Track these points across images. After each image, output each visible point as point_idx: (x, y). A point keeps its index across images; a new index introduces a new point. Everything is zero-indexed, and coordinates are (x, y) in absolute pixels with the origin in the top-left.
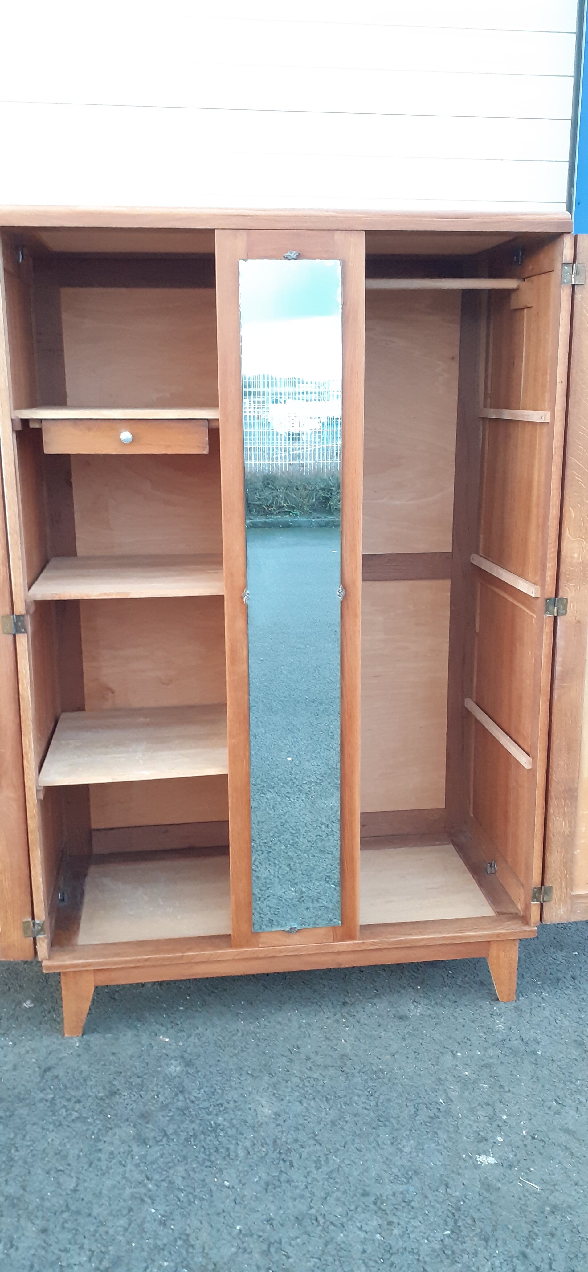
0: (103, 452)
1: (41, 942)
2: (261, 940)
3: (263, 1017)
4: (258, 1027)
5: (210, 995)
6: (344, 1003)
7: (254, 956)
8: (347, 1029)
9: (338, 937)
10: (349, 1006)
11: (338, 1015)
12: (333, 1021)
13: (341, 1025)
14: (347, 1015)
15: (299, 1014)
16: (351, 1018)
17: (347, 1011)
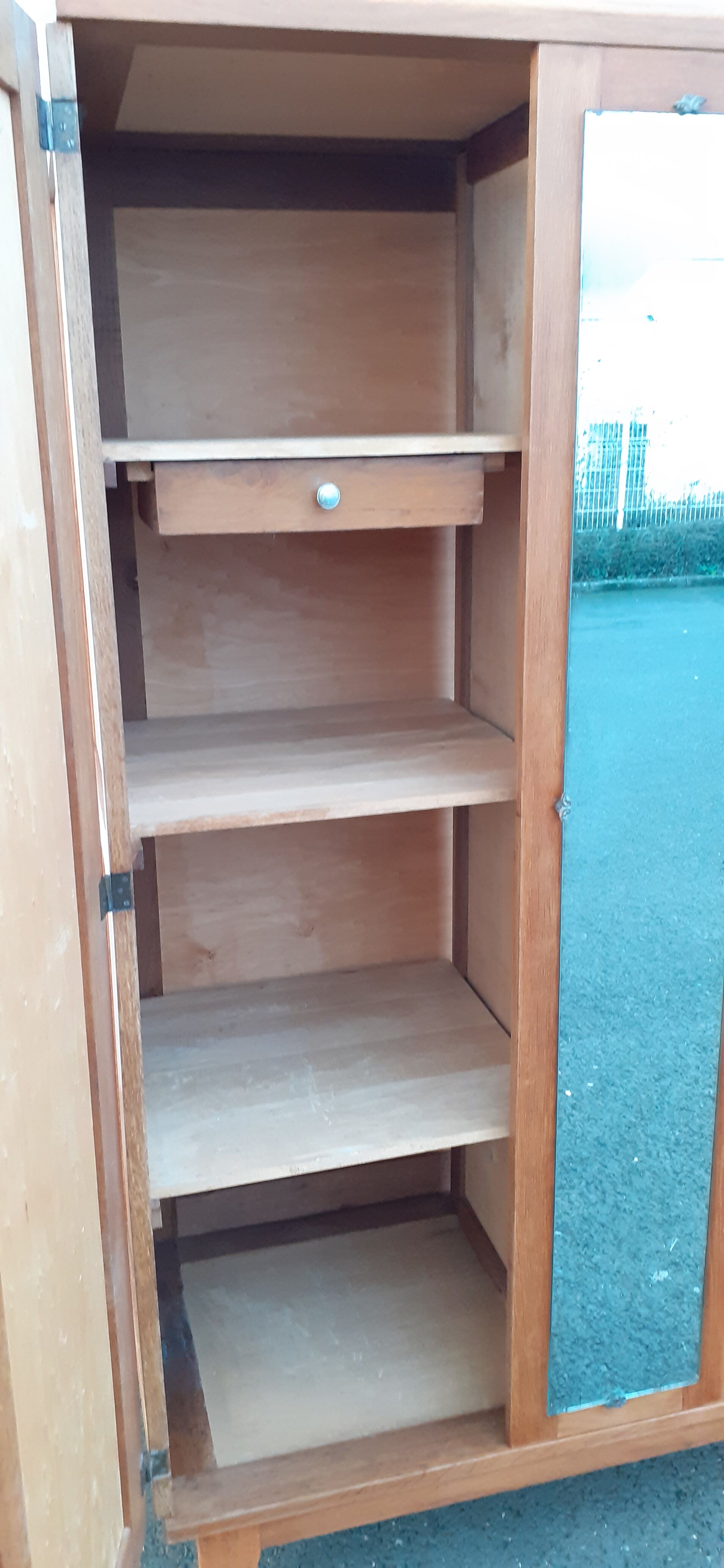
0: (278, 529)
1: (161, 1488)
2: (561, 1426)
3: (552, 1545)
6: (679, 1494)
7: (548, 1455)
8: (709, 1558)
9: (691, 1402)
10: (690, 1500)
11: (681, 1527)
12: (678, 1542)
13: (696, 1549)
14: (697, 1525)
15: (612, 1532)
16: (705, 1530)
17: (691, 1512)
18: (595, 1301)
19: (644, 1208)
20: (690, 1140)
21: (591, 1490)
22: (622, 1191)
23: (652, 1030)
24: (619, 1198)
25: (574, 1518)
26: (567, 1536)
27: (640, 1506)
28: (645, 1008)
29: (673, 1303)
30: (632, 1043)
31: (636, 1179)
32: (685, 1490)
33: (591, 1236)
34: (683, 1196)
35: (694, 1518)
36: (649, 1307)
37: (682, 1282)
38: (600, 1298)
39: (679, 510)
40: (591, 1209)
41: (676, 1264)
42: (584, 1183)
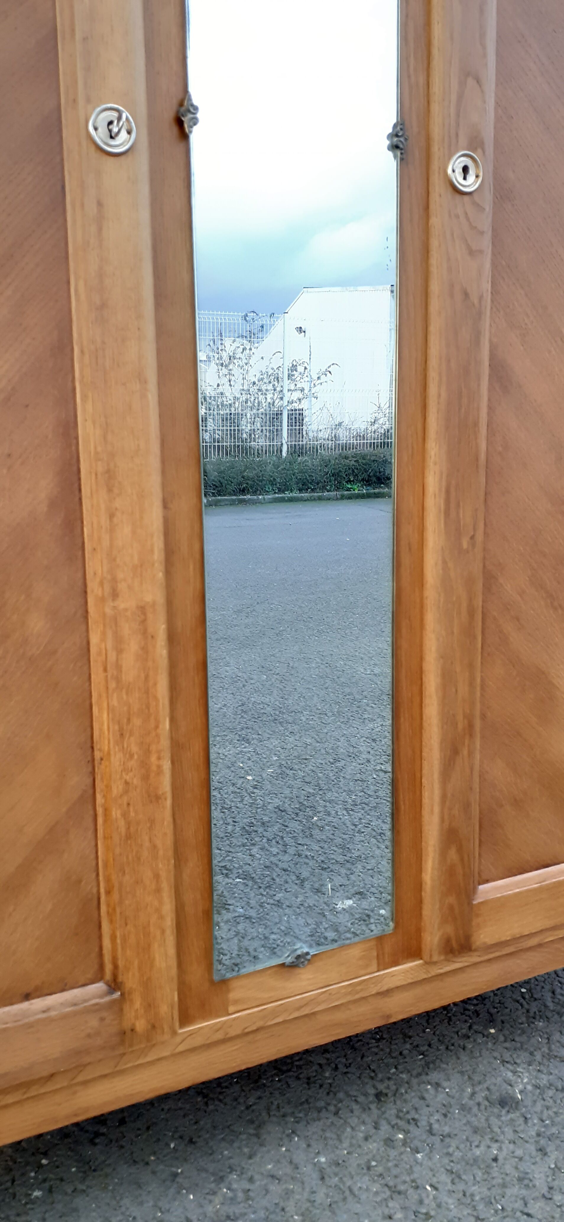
2: (232, 996)
3: (232, 1169)
4: (233, 1200)
5: (93, 1143)
6: (379, 1096)
7: (219, 1036)
8: (419, 1156)
9: (387, 960)
10: (392, 1099)
11: (385, 1127)
12: (382, 1143)
13: (403, 1149)
14: (401, 1123)
15: (304, 1146)
16: (412, 1128)
17: (394, 1112)
18: (279, 931)
19: (325, 853)
20: (366, 801)
21: (278, 1104)
22: (303, 843)
23: (325, 731)
24: (300, 848)
25: (258, 1136)
26: (250, 1157)
27: (336, 1113)
28: (320, 718)
29: (360, 925)
30: (309, 741)
31: (316, 832)
32: (384, 1091)
33: (273, 879)
34: (363, 841)
35: (398, 1117)
36: (337, 930)
37: (367, 907)
38: (283, 928)
39: (328, 445)
40: (272, 859)
41: (360, 893)
42: (265, 840)
